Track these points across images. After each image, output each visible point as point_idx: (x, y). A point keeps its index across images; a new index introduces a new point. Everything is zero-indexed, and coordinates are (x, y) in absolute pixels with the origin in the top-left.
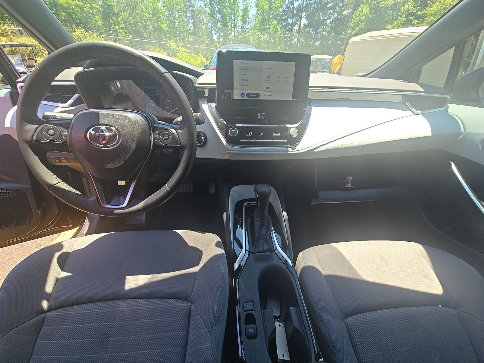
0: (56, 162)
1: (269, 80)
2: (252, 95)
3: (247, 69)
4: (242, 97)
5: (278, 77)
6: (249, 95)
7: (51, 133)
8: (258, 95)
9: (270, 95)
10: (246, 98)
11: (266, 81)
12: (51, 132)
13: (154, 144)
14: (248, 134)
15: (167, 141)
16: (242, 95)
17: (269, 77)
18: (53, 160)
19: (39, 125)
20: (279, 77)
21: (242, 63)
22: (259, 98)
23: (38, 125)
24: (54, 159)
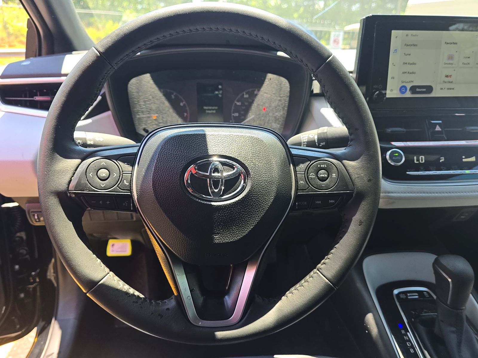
0: (39, 221)
1: (451, 62)
2: (419, 90)
3: (415, 45)
4: (403, 93)
5: (467, 57)
6: (413, 89)
7: (104, 175)
8: (429, 89)
9: (451, 89)
10: (408, 94)
11: (445, 64)
12: (103, 173)
13: (297, 188)
14: (418, 160)
15: (324, 182)
16: (403, 89)
17: (451, 57)
18: (36, 217)
19: (83, 160)
20: (469, 57)
21: (407, 35)
22: (432, 95)
23: (79, 160)
24: (38, 216)
